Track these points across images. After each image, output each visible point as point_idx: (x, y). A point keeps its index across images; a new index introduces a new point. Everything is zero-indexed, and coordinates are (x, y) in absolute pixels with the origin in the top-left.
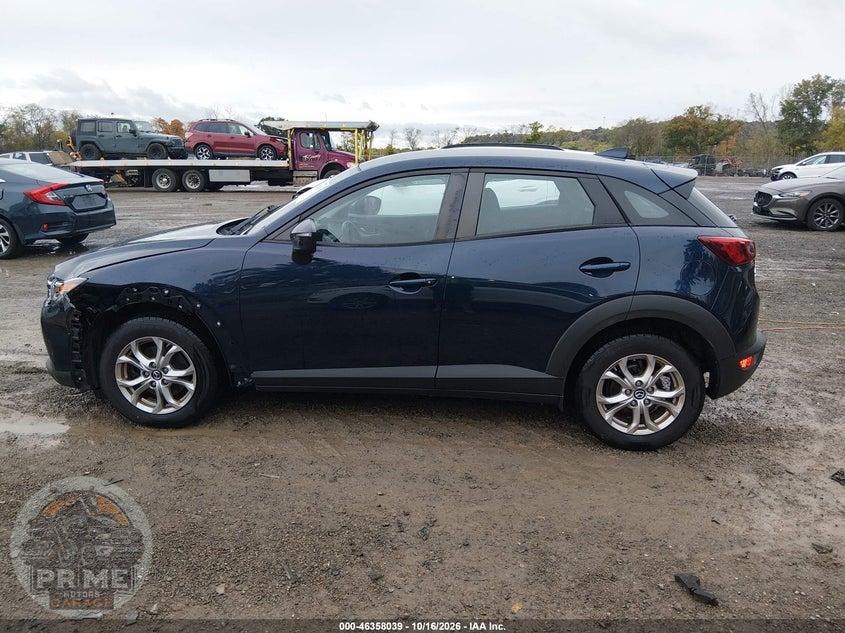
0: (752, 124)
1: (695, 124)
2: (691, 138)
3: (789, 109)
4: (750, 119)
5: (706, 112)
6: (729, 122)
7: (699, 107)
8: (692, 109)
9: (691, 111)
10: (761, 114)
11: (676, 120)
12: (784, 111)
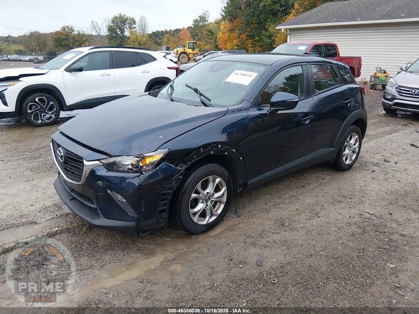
0: (95, 36)
1: (67, 36)
2: (67, 42)
3: (110, 29)
4: (94, 33)
5: (71, 30)
6: (84, 35)
7: (68, 27)
8: (63, 27)
9: (64, 28)
10: (99, 32)
11: (57, 33)
12: (109, 30)
